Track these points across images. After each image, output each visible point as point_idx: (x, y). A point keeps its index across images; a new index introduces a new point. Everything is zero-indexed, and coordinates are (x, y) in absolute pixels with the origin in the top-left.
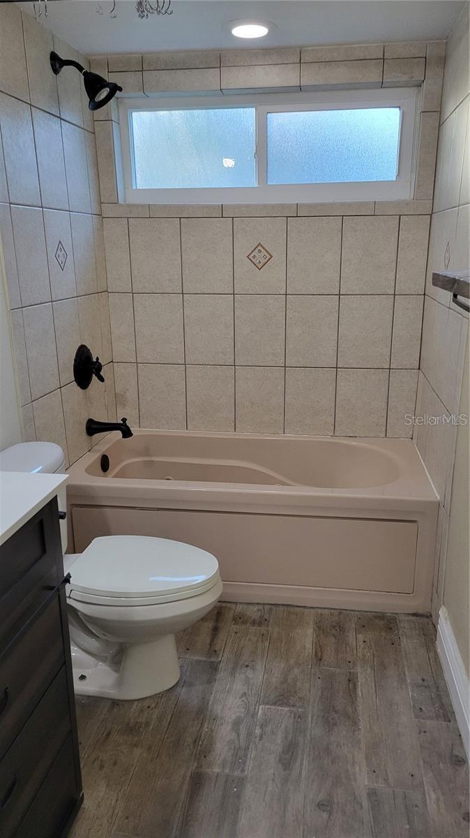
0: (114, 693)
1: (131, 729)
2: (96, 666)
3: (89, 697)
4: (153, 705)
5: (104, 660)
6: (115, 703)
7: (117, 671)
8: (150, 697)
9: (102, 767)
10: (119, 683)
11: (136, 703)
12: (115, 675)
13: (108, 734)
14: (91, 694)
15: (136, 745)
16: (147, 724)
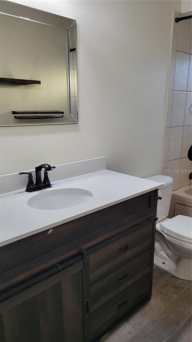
0: (173, 273)
1: (176, 287)
2: (170, 261)
3: (164, 270)
4: (187, 284)
5: (173, 261)
6: (173, 276)
7: (177, 266)
8: (187, 280)
9: (161, 294)
10: (176, 270)
11: (181, 280)
12: (176, 267)
13: (167, 285)
14: (165, 270)
15: (176, 293)
16: (183, 289)
